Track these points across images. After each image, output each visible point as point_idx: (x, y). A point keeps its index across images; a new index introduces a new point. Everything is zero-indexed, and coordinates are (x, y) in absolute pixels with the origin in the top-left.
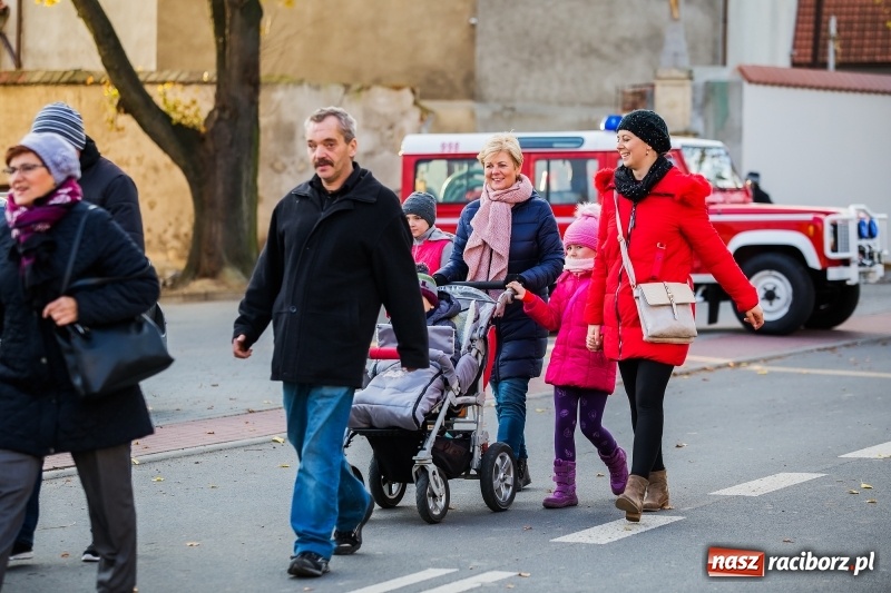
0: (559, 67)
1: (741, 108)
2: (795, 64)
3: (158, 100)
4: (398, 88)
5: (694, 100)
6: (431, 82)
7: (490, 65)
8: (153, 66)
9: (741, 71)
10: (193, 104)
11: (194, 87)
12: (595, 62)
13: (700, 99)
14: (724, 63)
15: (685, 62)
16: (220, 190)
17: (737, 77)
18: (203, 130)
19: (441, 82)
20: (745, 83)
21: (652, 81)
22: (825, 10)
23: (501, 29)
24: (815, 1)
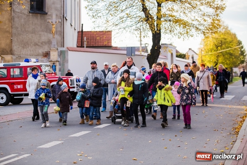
0: (30, 48)
1: (68, 56)
2: (77, 47)
5: (58, 54)
6: (3, 51)
7: (15, 48)
9: (67, 48)
12: (37, 47)
13: (59, 54)
14: (64, 47)
15: (56, 46)
17: (67, 49)
19: (5, 51)
20: (69, 51)
21: (49, 50)
22: (83, 35)
23: (18, 40)
24: (81, 34)
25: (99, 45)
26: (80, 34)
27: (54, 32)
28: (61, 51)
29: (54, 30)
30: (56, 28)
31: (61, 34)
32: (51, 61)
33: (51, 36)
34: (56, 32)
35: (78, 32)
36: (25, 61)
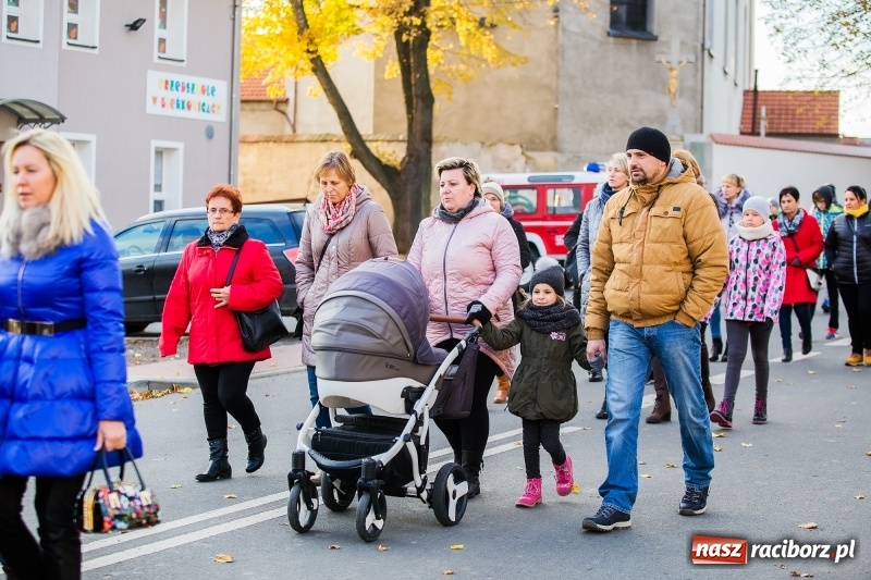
0: (606, 133)
1: (711, 158)
2: (742, 133)
3: (374, 151)
4: (512, 144)
6: (532, 141)
7: (565, 132)
8: (371, 131)
9: (712, 136)
10: (393, 153)
11: (394, 144)
14: (701, 132)
15: (679, 131)
16: (409, 203)
17: (709, 140)
18: (399, 168)
19: (537, 141)
20: (714, 144)
22: (759, 102)
23: (572, 111)
24: (753, 97)
25: (804, 131)
26: (751, 97)
27: (673, 90)
28: (692, 143)
29: (674, 84)
30: (681, 80)
31: (694, 98)
33: (665, 101)
34: (681, 91)
35: (746, 93)
36: (589, 170)
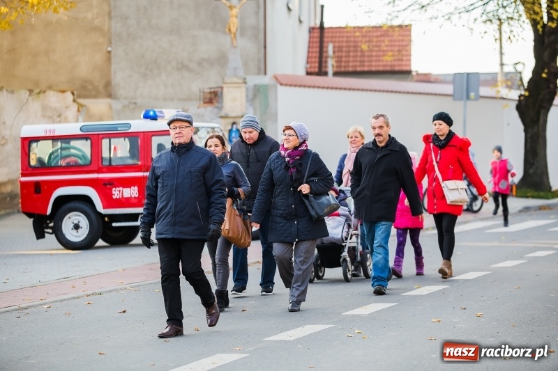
0: (164, 77)
1: (276, 100)
2: (308, 73)
4: (63, 92)
5: (247, 96)
6: (83, 87)
7: (120, 76)
9: (276, 78)
12: (186, 74)
13: (251, 95)
14: (265, 73)
15: (241, 73)
17: (274, 81)
19: (89, 87)
20: (279, 86)
21: (221, 85)
22: (326, 40)
23: (127, 54)
24: (320, 34)
26: (317, 34)
27: (233, 29)
28: (255, 86)
29: (234, 23)
30: (242, 17)
31: (256, 37)
32: (226, 117)
33: (225, 40)
34: (242, 29)
35: (311, 30)
36: (145, 117)
